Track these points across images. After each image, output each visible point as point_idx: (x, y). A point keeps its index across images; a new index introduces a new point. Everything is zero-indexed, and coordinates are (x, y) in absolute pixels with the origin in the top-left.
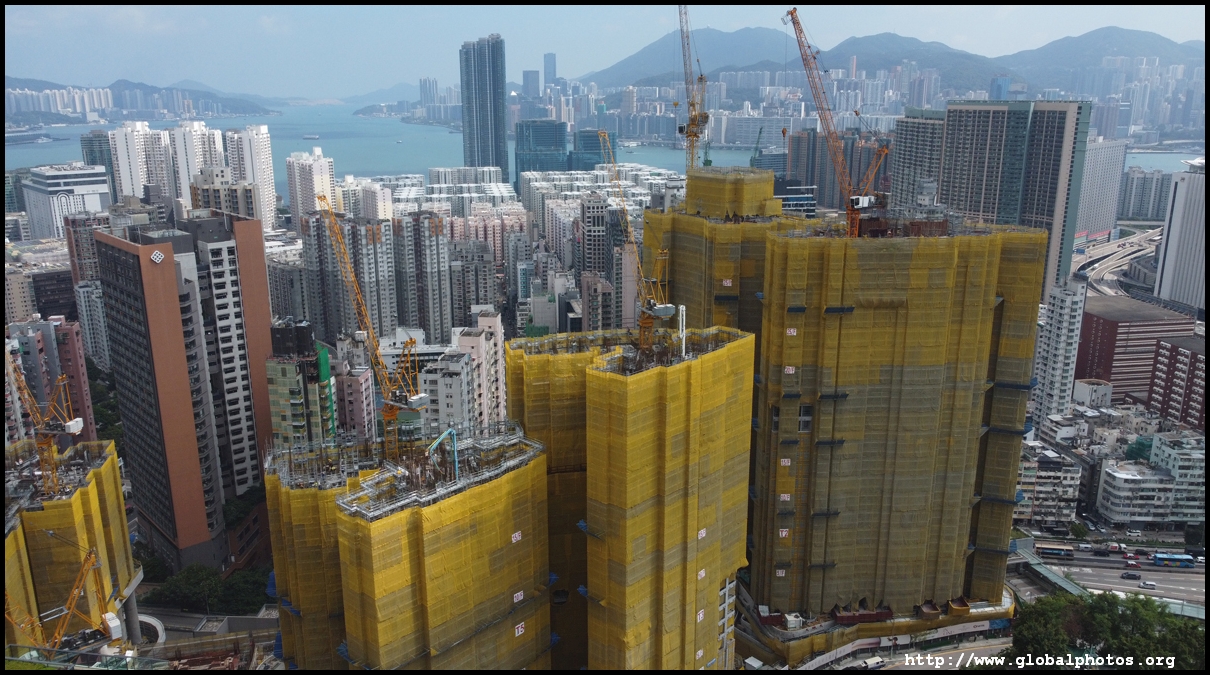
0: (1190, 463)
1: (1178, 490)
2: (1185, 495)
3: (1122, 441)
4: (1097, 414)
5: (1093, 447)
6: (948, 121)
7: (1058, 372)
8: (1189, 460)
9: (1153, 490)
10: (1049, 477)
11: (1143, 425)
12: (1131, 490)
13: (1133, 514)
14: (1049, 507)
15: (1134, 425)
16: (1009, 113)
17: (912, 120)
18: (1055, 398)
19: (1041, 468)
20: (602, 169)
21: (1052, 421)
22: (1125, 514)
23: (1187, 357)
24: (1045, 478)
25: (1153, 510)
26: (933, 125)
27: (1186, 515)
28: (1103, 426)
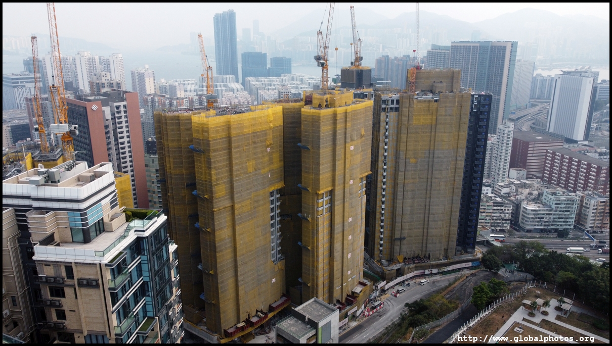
0: (560, 202)
1: (554, 214)
2: (557, 216)
3: (530, 194)
4: (520, 182)
5: (517, 196)
6: (452, 51)
7: (502, 163)
8: (559, 200)
9: (543, 214)
10: (498, 210)
11: (540, 187)
12: (534, 214)
13: (535, 225)
14: (498, 223)
15: (536, 188)
16: (480, 47)
17: (435, 51)
18: (501, 175)
19: (494, 206)
20: (285, 76)
21: (499, 186)
22: (531, 225)
23: (559, 156)
24: (496, 210)
25: (543, 224)
26: (444, 53)
27: (558, 225)
28: (522, 188)
